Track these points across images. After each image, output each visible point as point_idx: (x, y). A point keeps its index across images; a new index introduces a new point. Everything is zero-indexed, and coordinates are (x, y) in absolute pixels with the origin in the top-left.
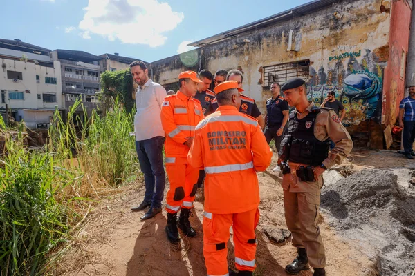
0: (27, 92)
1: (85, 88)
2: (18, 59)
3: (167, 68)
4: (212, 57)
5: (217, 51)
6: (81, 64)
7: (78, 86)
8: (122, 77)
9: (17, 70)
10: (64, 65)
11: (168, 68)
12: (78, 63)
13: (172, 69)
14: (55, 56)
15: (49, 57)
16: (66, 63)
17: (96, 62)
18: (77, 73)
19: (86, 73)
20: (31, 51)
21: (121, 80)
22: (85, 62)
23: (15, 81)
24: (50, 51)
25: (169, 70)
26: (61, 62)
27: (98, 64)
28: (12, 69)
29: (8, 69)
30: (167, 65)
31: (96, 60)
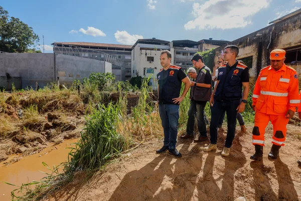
0: (156, 68)
1: (187, 64)
2: (152, 49)
3: (240, 46)
4: (284, 32)
5: (290, 25)
6: (187, 49)
7: (183, 64)
8: (207, 56)
9: (152, 56)
10: (176, 50)
11: (242, 45)
12: (184, 48)
13: (244, 47)
14: (171, 45)
15: (168, 46)
16: (177, 49)
17: (195, 46)
18: (183, 55)
19: (189, 55)
20: (159, 44)
21: (206, 58)
22: (189, 47)
23: (150, 62)
24: (169, 42)
25: (242, 47)
26: (175, 49)
27: (197, 48)
28: (149, 56)
29: (148, 56)
30: (241, 43)
31: (196, 45)
